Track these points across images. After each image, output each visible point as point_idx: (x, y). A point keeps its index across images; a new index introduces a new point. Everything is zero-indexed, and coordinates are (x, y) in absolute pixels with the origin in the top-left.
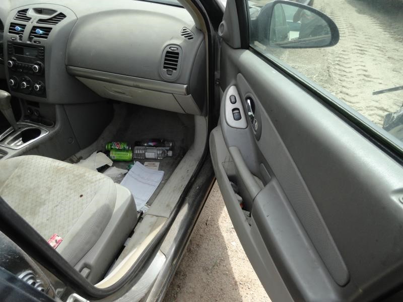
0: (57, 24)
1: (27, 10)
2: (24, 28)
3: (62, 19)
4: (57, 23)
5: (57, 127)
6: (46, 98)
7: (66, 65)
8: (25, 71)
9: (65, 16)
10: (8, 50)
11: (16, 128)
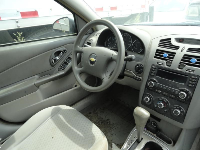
1: (169, 39)
2: (173, 56)
6: (182, 123)
8: (165, 93)
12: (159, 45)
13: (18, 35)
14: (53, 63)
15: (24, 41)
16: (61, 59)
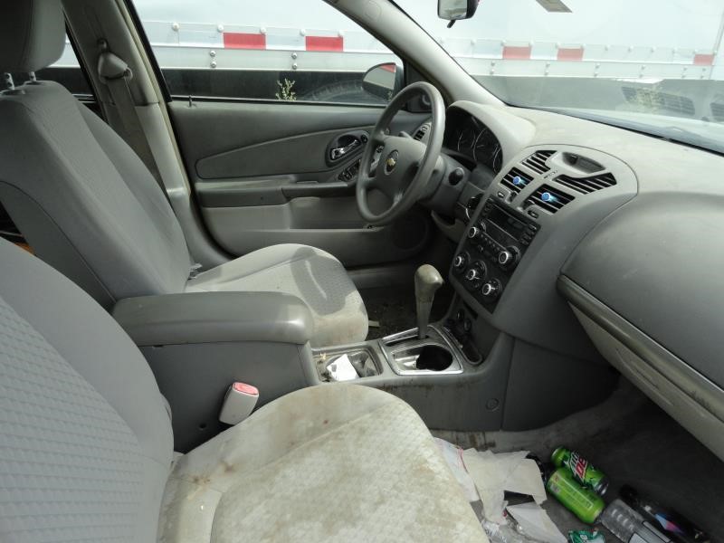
0: (589, 194)
1: (553, 152)
2: (527, 183)
3: (607, 186)
4: (591, 191)
5: (482, 370)
6: (492, 313)
7: (561, 274)
8: (487, 253)
9: (614, 182)
10: (483, 209)
11: (422, 335)
12: (528, 161)
13: (285, 85)
14: (332, 159)
15: (294, 101)
16: (350, 155)
